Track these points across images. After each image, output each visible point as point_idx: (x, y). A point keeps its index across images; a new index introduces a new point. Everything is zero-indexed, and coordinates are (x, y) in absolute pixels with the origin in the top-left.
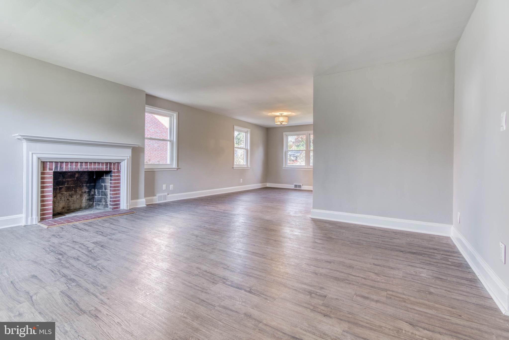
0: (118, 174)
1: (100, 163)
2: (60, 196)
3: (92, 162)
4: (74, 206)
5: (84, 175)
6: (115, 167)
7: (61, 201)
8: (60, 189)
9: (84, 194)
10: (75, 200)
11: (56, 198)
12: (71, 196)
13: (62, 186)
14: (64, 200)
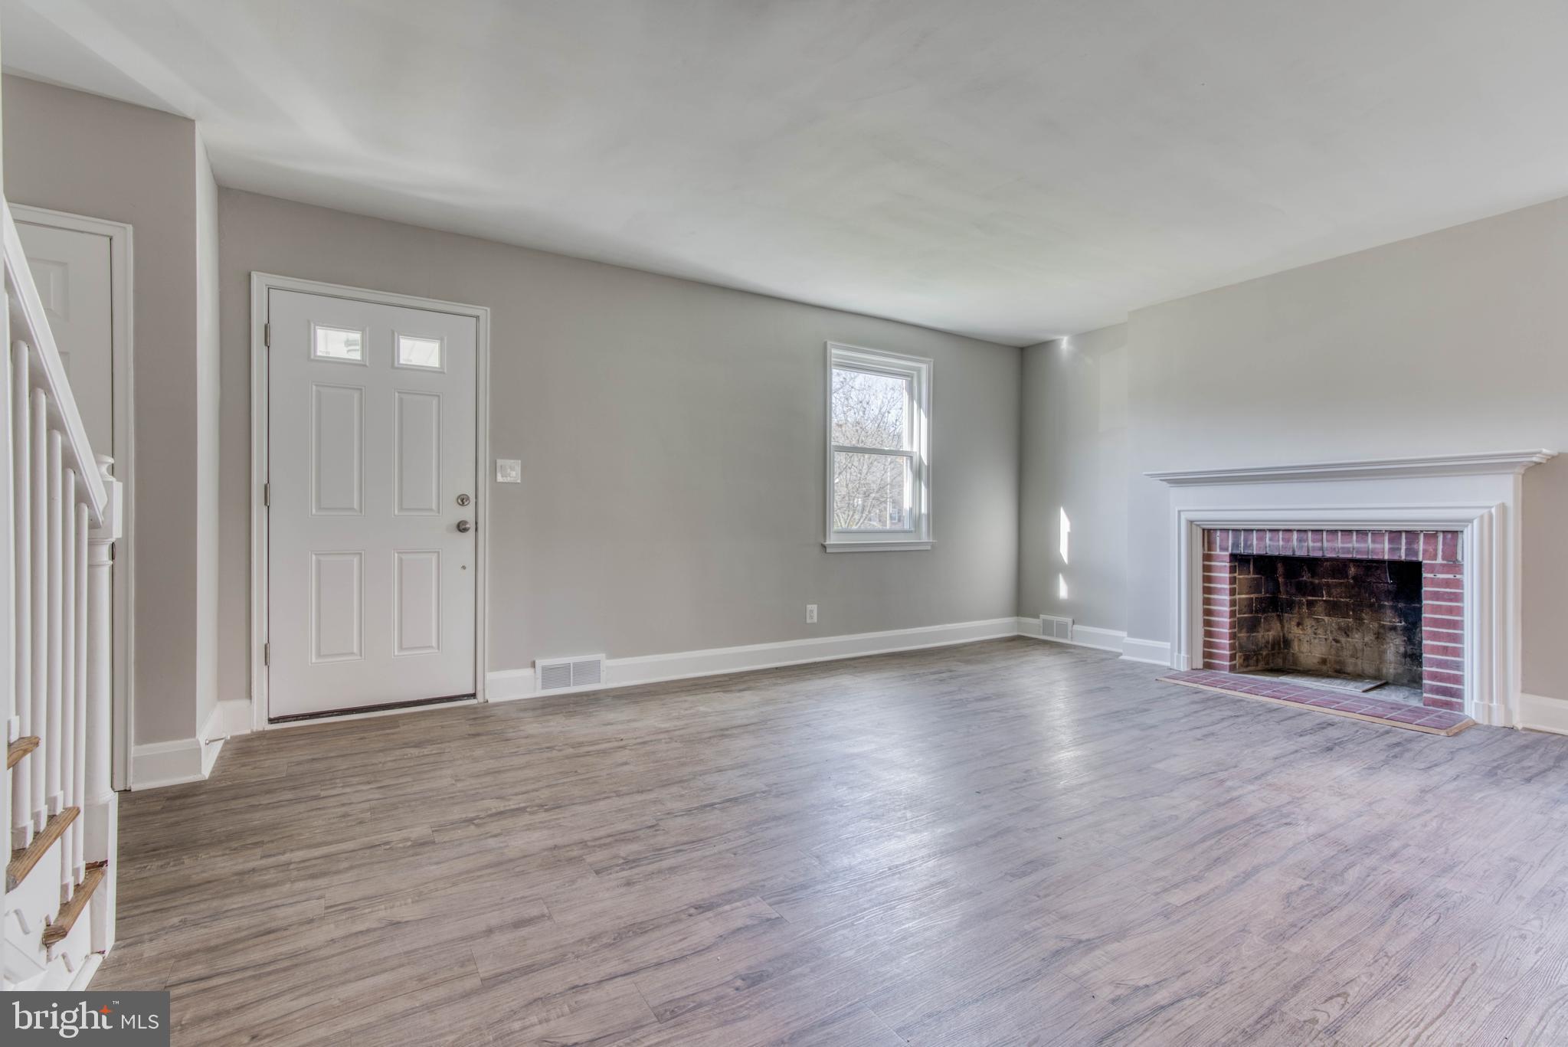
0: (1451, 576)
1: (1367, 534)
2: (1313, 626)
3: (1336, 531)
4: (1356, 664)
5: (1379, 572)
6: (1436, 550)
7: (1317, 641)
8: (1310, 604)
9: (1391, 635)
10: (1359, 646)
11: (1303, 629)
12: (1346, 631)
13: (1314, 598)
14: (1326, 639)
